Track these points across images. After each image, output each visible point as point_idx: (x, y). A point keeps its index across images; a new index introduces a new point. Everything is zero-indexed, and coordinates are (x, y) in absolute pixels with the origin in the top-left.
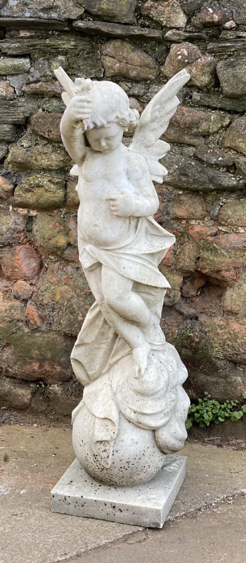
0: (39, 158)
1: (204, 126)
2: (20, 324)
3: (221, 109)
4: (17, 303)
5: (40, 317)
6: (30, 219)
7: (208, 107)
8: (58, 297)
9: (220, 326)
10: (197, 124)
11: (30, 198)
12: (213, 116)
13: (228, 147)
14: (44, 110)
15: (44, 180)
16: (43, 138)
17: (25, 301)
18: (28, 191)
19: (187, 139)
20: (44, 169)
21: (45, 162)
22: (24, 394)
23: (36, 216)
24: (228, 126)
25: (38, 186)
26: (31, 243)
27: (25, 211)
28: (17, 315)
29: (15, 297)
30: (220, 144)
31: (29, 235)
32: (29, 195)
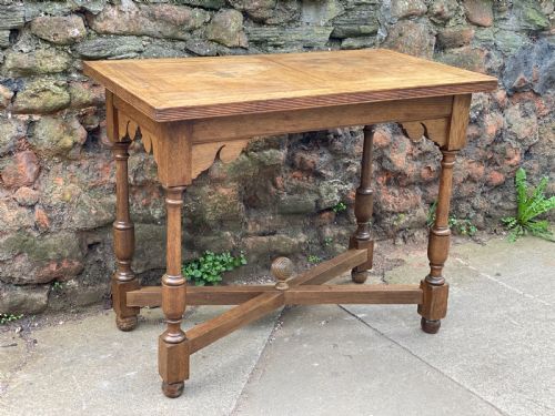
0: (43, 62)
1: (192, 23)
2: (29, 230)
3: (200, 7)
4: (24, 210)
5: (50, 219)
6: (31, 124)
7: (188, 5)
8: (68, 196)
9: (210, 194)
10: (186, 22)
11: (36, 103)
12: (198, 13)
13: (212, 41)
14: (46, 14)
15: (50, 84)
16: (46, 41)
17: (32, 207)
18: (33, 96)
19: (180, 35)
20: (49, 74)
21: (50, 66)
22: (40, 297)
23: (38, 121)
24: (209, 22)
25: (44, 90)
26: (31, 147)
27: (26, 117)
28: (26, 221)
29: (20, 205)
30: (204, 38)
31: (31, 141)
32: (34, 100)
